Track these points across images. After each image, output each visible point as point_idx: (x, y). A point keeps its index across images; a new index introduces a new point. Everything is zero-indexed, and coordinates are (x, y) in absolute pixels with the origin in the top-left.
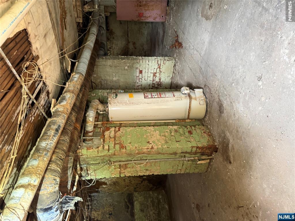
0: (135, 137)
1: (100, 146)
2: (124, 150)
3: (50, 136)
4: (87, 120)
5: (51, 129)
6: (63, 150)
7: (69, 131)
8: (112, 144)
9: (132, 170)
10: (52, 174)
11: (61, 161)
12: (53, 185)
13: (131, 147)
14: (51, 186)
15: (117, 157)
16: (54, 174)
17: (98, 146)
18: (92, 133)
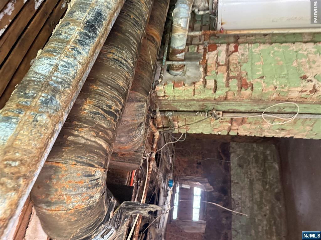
0: (273, 65)
1: (198, 81)
2: (249, 91)
3: (68, 42)
4: (175, 24)
5: (71, 20)
6: (117, 88)
7: (132, 38)
8: (223, 77)
9: (253, 127)
10: (79, 160)
11: (109, 117)
12: (84, 190)
13: (264, 85)
14: (76, 195)
15: (229, 104)
16: (84, 160)
17: (194, 81)
18: (184, 53)
